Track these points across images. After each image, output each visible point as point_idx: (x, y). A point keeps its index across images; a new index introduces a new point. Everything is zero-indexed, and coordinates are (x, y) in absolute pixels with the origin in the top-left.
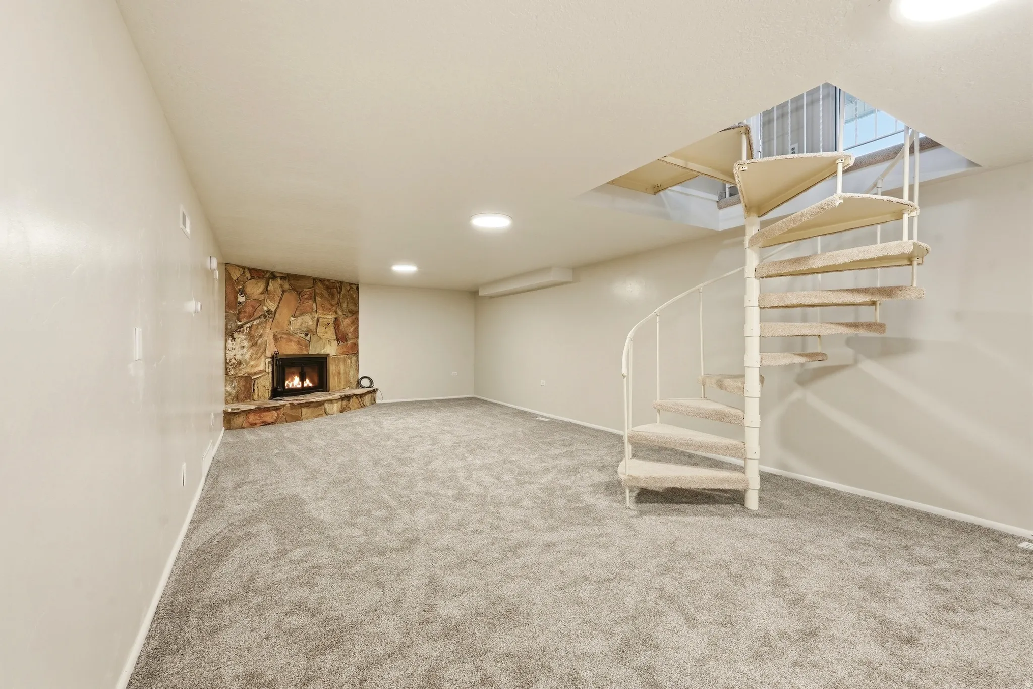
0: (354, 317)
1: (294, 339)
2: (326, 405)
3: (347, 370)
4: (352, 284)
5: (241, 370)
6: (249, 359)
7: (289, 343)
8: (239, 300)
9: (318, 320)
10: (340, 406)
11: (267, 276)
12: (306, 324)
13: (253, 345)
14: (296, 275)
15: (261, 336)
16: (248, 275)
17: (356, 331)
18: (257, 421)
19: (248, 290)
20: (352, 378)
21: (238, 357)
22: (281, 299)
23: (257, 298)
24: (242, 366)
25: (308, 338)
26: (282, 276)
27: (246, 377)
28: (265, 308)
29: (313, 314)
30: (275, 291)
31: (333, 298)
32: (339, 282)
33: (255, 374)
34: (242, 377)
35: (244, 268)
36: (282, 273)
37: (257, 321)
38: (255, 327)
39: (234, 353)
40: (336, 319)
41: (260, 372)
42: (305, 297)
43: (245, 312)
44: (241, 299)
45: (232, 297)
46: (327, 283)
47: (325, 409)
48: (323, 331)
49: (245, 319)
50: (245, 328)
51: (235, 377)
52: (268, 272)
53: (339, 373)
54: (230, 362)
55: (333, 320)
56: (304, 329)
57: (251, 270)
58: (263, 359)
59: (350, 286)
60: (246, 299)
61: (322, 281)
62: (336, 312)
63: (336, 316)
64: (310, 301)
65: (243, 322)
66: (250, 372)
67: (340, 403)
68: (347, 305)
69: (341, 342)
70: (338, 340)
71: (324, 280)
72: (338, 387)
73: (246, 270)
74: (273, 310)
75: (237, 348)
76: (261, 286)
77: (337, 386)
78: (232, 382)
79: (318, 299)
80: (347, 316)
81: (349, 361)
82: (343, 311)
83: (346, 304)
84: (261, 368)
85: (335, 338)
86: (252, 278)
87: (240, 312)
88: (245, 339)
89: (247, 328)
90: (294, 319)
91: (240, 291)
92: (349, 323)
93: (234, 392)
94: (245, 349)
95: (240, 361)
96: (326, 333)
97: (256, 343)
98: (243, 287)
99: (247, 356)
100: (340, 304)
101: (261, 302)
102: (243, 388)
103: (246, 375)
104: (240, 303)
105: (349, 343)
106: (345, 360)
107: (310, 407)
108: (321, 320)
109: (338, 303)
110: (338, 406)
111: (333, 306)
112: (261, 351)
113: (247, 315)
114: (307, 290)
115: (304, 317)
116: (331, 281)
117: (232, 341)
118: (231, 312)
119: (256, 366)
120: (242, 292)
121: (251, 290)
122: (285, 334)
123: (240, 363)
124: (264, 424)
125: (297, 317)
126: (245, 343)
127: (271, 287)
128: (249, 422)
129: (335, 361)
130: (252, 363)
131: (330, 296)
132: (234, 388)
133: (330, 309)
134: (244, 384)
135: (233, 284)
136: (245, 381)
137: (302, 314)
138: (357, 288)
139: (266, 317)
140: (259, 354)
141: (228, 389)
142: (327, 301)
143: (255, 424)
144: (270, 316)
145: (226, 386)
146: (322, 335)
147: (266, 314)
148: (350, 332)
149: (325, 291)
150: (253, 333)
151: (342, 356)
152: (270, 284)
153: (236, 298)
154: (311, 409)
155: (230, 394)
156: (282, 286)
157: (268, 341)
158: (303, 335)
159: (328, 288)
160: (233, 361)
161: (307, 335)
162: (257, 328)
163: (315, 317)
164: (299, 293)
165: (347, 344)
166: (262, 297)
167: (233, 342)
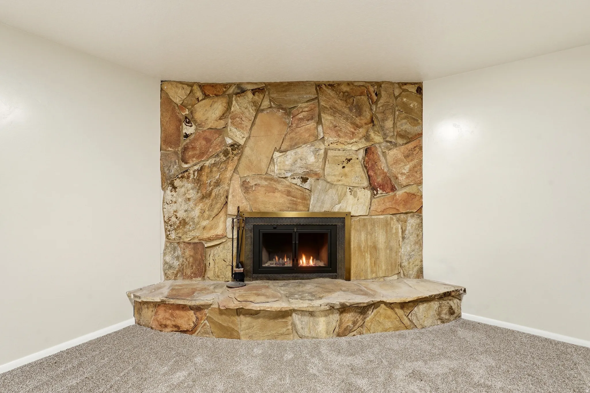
0: (411, 146)
1: (280, 187)
2: (295, 317)
3: (393, 243)
4: (405, 84)
5: (185, 233)
6: (198, 217)
7: (271, 194)
8: (184, 131)
9: (326, 153)
10: (334, 324)
11: (231, 91)
12: (304, 162)
13: (203, 197)
14: (282, 83)
15: (218, 184)
16: (199, 94)
17: (418, 168)
18: (168, 322)
19: (199, 115)
20: (405, 258)
21: (181, 214)
22: (253, 124)
23: (214, 127)
24: (188, 227)
25: (307, 185)
26: (255, 87)
27: (195, 243)
28: (229, 141)
29: (317, 143)
30: (243, 113)
31: (360, 113)
32: (372, 84)
33: (210, 240)
34: (189, 243)
35: (191, 85)
36: (256, 83)
37: (212, 161)
38: (207, 170)
39: (175, 209)
40: (367, 151)
41: (217, 237)
42: (301, 116)
43: (194, 148)
44: (188, 130)
45: (172, 129)
46: (345, 88)
47: (294, 325)
48: (337, 173)
49: (194, 159)
50: (191, 172)
51: (178, 243)
52: (230, 85)
53: (375, 248)
54: (170, 221)
55: (361, 153)
56: (300, 171)
57: (202, 86)
58: (222, 219)
59: (400, 87)
60: (196, 130)
61: (331, 85)
62: (367, 138)
63: (368, 144)
64: (310, 122)
65: (192, 163)
66: (201, 237)
67: (336, 317)
68: (394, 124)
69: (380, 192)
70: (373, 188)
71: (339, 84)
72: (372, 272)
73: (195, 87)
74: (242, 142)
75: (180, 200)
76: (219, 107)
77: (369, 270)
78: (175, 249)
79: (327, 118)
80: (395, 145)
81: (397, 226)
82: (385, 136)
83: (392, 123)
84: (219, 231)
85: (366, 183)
86: (206, 96)
87: (185, 149)
88: (192, 189)
89: (194, 172)
90: (281, 154)
91: (186, 118)
92: (400, 156)
93: (176, 263)
94: (191, 204)
95: (184, 220)
96: (346, 175)
97: (210, 194)
98: (192, 113)
99: (196, 213)
100: (375, 122)
101: (221, 132)
102: (191, 260)
103: (196, 241)
104: (187, 136)
105: (400, 193)
106: (387, 224)
107: (259, 318)
108: (330, 153)
109: (372, 121)
110: (328, 324)
111: (358, 127)
112: (219, 206)
113: (197, 152)
114: (304, 105)
115: (299, 150)
116: (356, 84)
117: (171, 191)
118: (170, 149)
119: (211, 228)
120: (188, 121)
121: (204, 115)
122: (266, 179)
123: (184, 223)
124: (176, 329)
125: (286, 151)
126: (192, 194)
127: (235, 107)
128: (158, 321)
129: (365, 225)
130: (204, 223)
131: (351, 110)
132: (178, 258)
133: (353, 133)
134: (192, 254)
135: (173, 109)
136: (194, 249)
137: (294, 146)
138: (420, 90)
139: (228, 154)
140: (216, 211)
141: (168, 258)
142: (347, 119)
143: (166, 326)
144: (235, 152)
145: (165, 254)
146: (336, 179)
147: (229, 149)
148: (403, 174)
149: (340, 102)
150: (204, 178)
151: (382, 217)
152: (234, 102)
153: (179, 129)
154: (260, 320)
155: (170, 267)
156: (254, 103)
157: (230, 191)
158: (298, 181)
159: (346, 97)
160: (174, 219)
161: (304, 180)
162: (211, 171)
163: (320, 149)
164: (288, 112)
165: (395, 195)
166: (221, 124)
167: (173, 193)
